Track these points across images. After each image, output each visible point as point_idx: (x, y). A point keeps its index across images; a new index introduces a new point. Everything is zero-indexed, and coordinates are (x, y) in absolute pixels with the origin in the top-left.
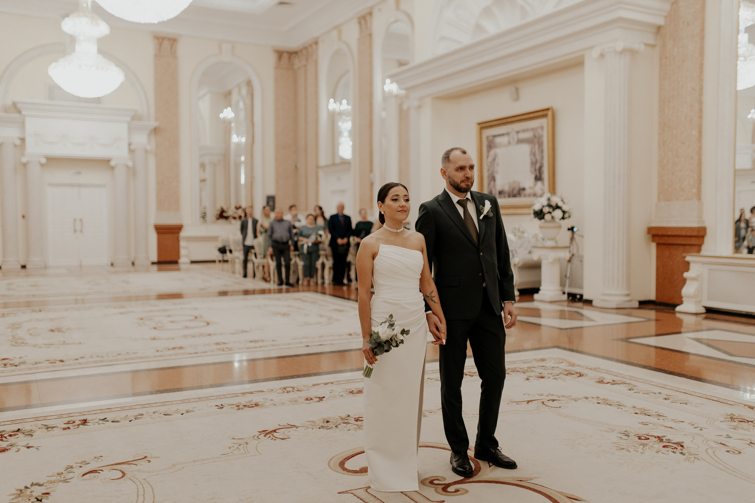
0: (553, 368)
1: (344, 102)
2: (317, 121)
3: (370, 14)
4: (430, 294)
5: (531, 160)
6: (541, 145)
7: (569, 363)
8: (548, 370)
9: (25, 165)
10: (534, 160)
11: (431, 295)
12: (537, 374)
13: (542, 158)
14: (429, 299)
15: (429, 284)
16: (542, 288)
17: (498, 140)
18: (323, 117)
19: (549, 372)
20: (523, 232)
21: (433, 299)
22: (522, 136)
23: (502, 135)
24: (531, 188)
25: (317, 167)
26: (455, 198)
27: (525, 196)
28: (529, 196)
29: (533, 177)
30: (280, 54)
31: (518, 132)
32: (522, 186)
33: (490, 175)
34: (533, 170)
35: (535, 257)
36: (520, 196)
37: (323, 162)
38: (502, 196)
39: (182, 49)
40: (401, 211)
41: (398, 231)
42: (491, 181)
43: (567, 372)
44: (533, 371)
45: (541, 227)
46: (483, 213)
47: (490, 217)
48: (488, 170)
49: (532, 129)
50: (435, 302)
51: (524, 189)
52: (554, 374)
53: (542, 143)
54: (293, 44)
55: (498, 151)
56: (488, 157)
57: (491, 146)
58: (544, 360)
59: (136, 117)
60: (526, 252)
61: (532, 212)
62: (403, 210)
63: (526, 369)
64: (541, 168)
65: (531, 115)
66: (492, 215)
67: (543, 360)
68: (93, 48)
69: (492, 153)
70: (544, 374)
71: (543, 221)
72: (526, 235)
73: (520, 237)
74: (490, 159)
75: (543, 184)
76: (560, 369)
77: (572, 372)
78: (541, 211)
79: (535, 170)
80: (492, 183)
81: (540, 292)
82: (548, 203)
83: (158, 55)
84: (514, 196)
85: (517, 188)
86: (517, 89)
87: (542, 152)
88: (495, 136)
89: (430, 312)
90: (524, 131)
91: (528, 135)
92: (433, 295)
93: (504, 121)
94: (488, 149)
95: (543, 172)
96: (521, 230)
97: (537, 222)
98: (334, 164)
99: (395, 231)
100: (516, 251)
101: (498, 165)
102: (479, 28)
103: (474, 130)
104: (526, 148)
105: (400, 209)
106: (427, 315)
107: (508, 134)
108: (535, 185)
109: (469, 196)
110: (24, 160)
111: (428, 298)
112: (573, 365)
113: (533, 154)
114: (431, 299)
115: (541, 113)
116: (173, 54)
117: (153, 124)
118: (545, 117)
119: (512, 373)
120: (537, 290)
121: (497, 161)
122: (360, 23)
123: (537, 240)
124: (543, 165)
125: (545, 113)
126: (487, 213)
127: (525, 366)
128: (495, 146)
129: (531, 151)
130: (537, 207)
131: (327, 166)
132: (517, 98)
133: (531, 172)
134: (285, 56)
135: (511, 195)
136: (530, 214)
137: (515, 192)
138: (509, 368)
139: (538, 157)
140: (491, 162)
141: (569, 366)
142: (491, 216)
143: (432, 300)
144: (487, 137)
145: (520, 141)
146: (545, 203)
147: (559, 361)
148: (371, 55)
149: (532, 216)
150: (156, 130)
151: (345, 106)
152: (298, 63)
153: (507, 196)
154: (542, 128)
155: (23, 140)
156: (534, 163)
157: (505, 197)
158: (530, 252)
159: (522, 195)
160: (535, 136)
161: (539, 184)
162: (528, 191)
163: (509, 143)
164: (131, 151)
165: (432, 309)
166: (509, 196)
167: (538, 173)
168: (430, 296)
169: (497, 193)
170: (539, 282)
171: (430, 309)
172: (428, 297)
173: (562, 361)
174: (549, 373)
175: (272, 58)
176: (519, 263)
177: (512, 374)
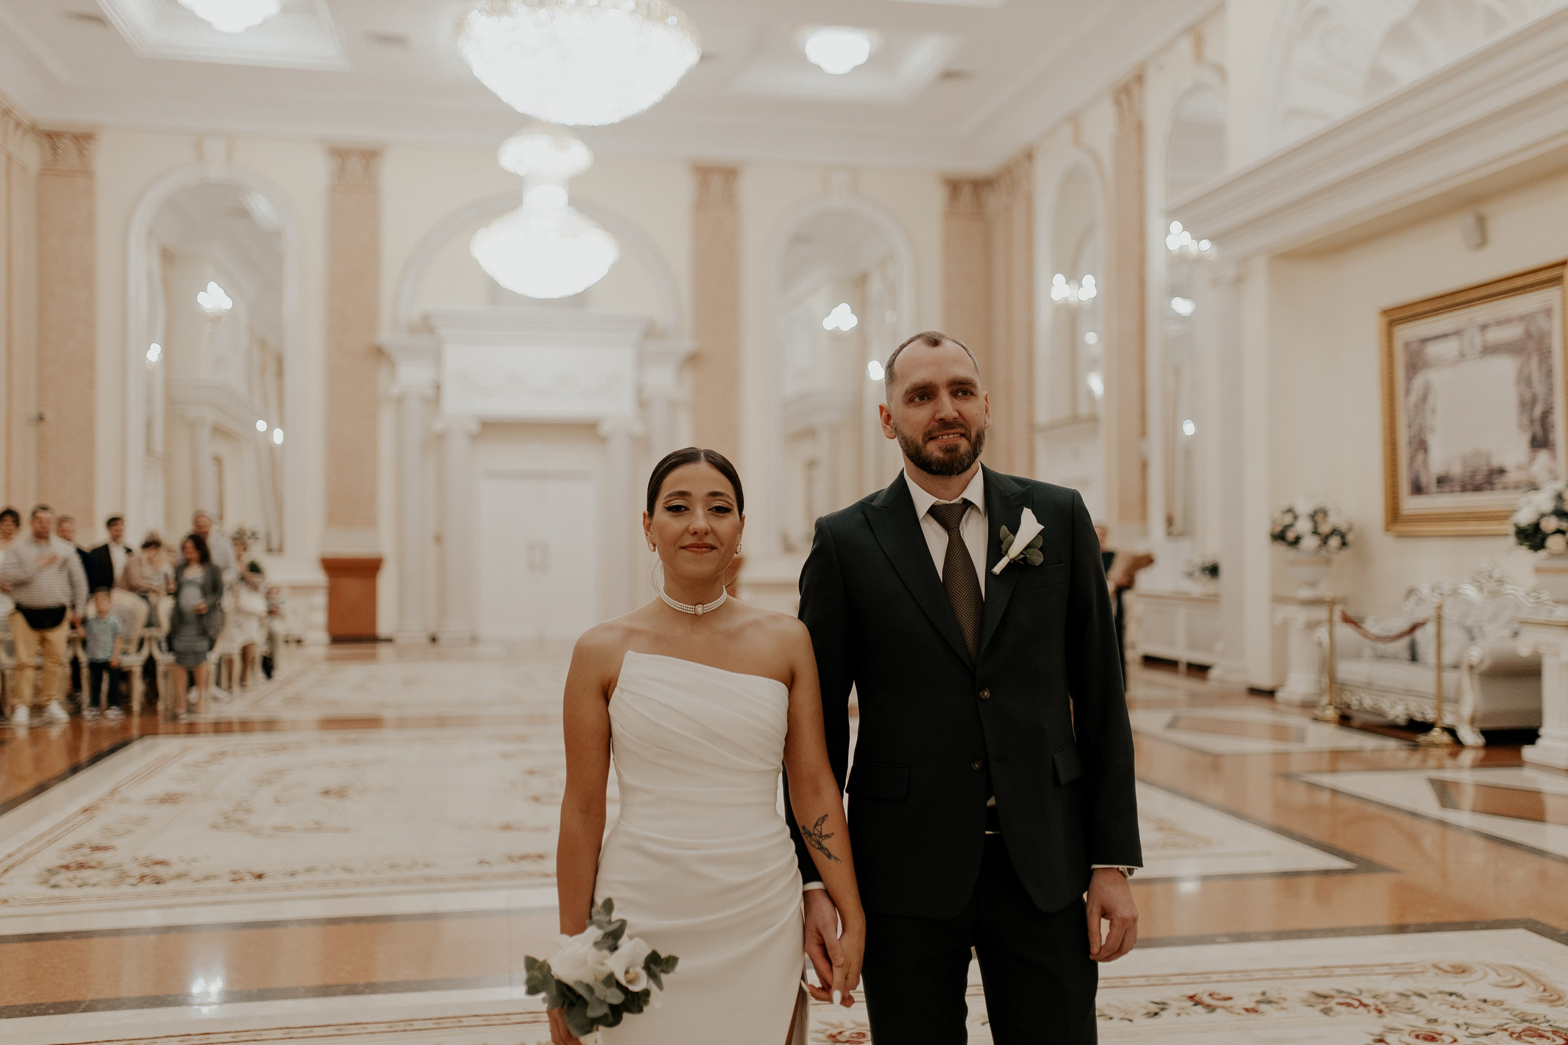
0: (1483, 1006)
1: (1089, 281)
2: (1030, 326)
3: (1140, 79)
4: (816, 824)
5: (1521, 395)
6: (1545, 355)
7: (1545, 990)
8: (1463, 1012)
9: (440, 437)
10: (1528, 396)
11: (818, 828)
12: (1420, 1023)
13: (1550, 389)
14: (813, 843)
15: (817, 791)
16: (1543, 731)
17: (1433, 350)
18: (1044, 318)
19: (1463, 1016)
20: (1501, 582)
21: (826, 843)
22: (1496, 335)
23: (1445, 336)
24: (1520, 468)
25: (1032, 427)
26: (923, 500)
27: (1505, 488)
28: (1517, 487)
29: (1524, 439)
30: (954, 186)
31: (1484, 327)
32: (1496, 462)
33: (1414, 437)
34: (1526, 421)
35: (1524, 648)
36: (1492, 489)
37: (1043, 415)
38: (1447, 489)
39: (748, 190)
40: (692, 546)
41: (700, 609)
42: (1416, 450)
43: (1520, 1028)
44: (1410, 1010)
45: (1538, 570)
46: (1007, 552)
47: (1034, 566)
48: (1410, 426)
49: (1522, 318)
50: (829, 856)
51: (1502, 471)
52: (1476, 1026)
53: (1550, 352)
54: (980, 164)
55: (1432, 376)
56: (1408, 393)
57: (1415, 365)
58: (1464, 971)
59: (651, 332)
60: (1507, 633)
61: (1512, 530)
62: (700, 543)
63: (1392, 997)
64: (1546, 415)
65: (1519, 283)
66: (1042, 559)
67: (1461, 970)
68: (561, 196)
69: (1418, 382)
70: (1444, 1023)
71: (1542, 554)
72: (1508, 588)
73: (1494, 594)
74: (1413, 398)
75: (1554, 457)
76: (1506, 1009)
77: (1544, 1027)
78: (1536, 527)
79: (1532, 421)
80: (1420, 457)
81: (1540, 742)
82: (1556, 506)
83: (701, 205)
84: (1478, 488)
85: (1484, 469)
86: (1481, 222)
87: (1549, 374)
88: (1424, 341)
89: (815, 886)
90: (1499, 323)
91: (1513, 332)
92: (826, 829)
93: (1448, 301)
94: (1408, 373)
95: (1553, 426)
96: (1496, 574)
97: (1526, 557)
98: (1075, 419)
99: (688, 608)
100: (1481, 629)
101: (1433, 411)
102: (1378, 76)
103: (1371, 328)
104: (1506, 366)
105: (689, 540)
106: (806, 894)
107: (1457, 333)
108: (1532, 460)
109: (975, 492)
110: (438, 426)
111: (809, 838)
112: (1554, 997)
113: (1525, 380)
114: (819, 843)
115: (1544, 276)
116: (730, 198)
117: (686, 344)
118: (1556, 285)
119: (1343, 1009)
120: (1531, 735)
121: (1431, 401)
122: (1118, 102)
123: (1538, 603)
124: (1552, 408)
125: (1555, 273)
126: (1021, 553)
127: (1392, 986)
128: (1426, 365)
129: (1520, 371)
130: (1525, 517)
131: (1054, 426)
132: (1482, 239)
133: (1521, 426)
134: (966, 192)
135: (1469, 487)
136: (1506, 535)
137: (1479, 478)
138: (1339, 992)
139: (1539, 388)
140: (1416, 406)
141: (1541, 1000)
142: (1037, 565)
143: (822, 848)
144: (1407, 345)
145: (1489, 350)
146: (1548, 506)
147: (1513, 979)
148: (1141, 173)
149: (1512, 540)
150: (693, 360)
151: (1088, 289)
152: (994, 202)
153: (1458, 488)
154: (1548, 312)
155: (438, 388)
156: (1526, 405)
157: (1452, 492)
158: (1516, 634)
159: (1498, 486)
160: (1528, 335)
161: (1543, 456)
162: (1513, 476)
163: (1462, 356)
164: (643, 403)
165: (823, 877)
166: (1464, 489)
167: (1538, 428)
168: (816, 832)
169: (1434, 481)
170: (1538, 714)
171: (818, 878)
172: (810, 835)
173: (1520, 978)
174: (1460, 1021)
175: (936, 197)
176: (1481, 662)
177: (1339, 1013)
